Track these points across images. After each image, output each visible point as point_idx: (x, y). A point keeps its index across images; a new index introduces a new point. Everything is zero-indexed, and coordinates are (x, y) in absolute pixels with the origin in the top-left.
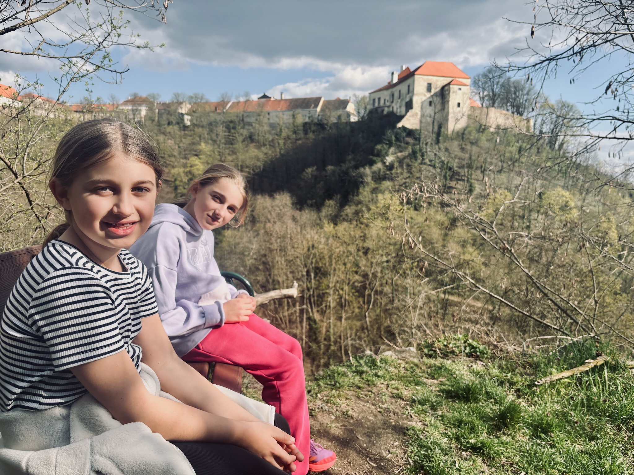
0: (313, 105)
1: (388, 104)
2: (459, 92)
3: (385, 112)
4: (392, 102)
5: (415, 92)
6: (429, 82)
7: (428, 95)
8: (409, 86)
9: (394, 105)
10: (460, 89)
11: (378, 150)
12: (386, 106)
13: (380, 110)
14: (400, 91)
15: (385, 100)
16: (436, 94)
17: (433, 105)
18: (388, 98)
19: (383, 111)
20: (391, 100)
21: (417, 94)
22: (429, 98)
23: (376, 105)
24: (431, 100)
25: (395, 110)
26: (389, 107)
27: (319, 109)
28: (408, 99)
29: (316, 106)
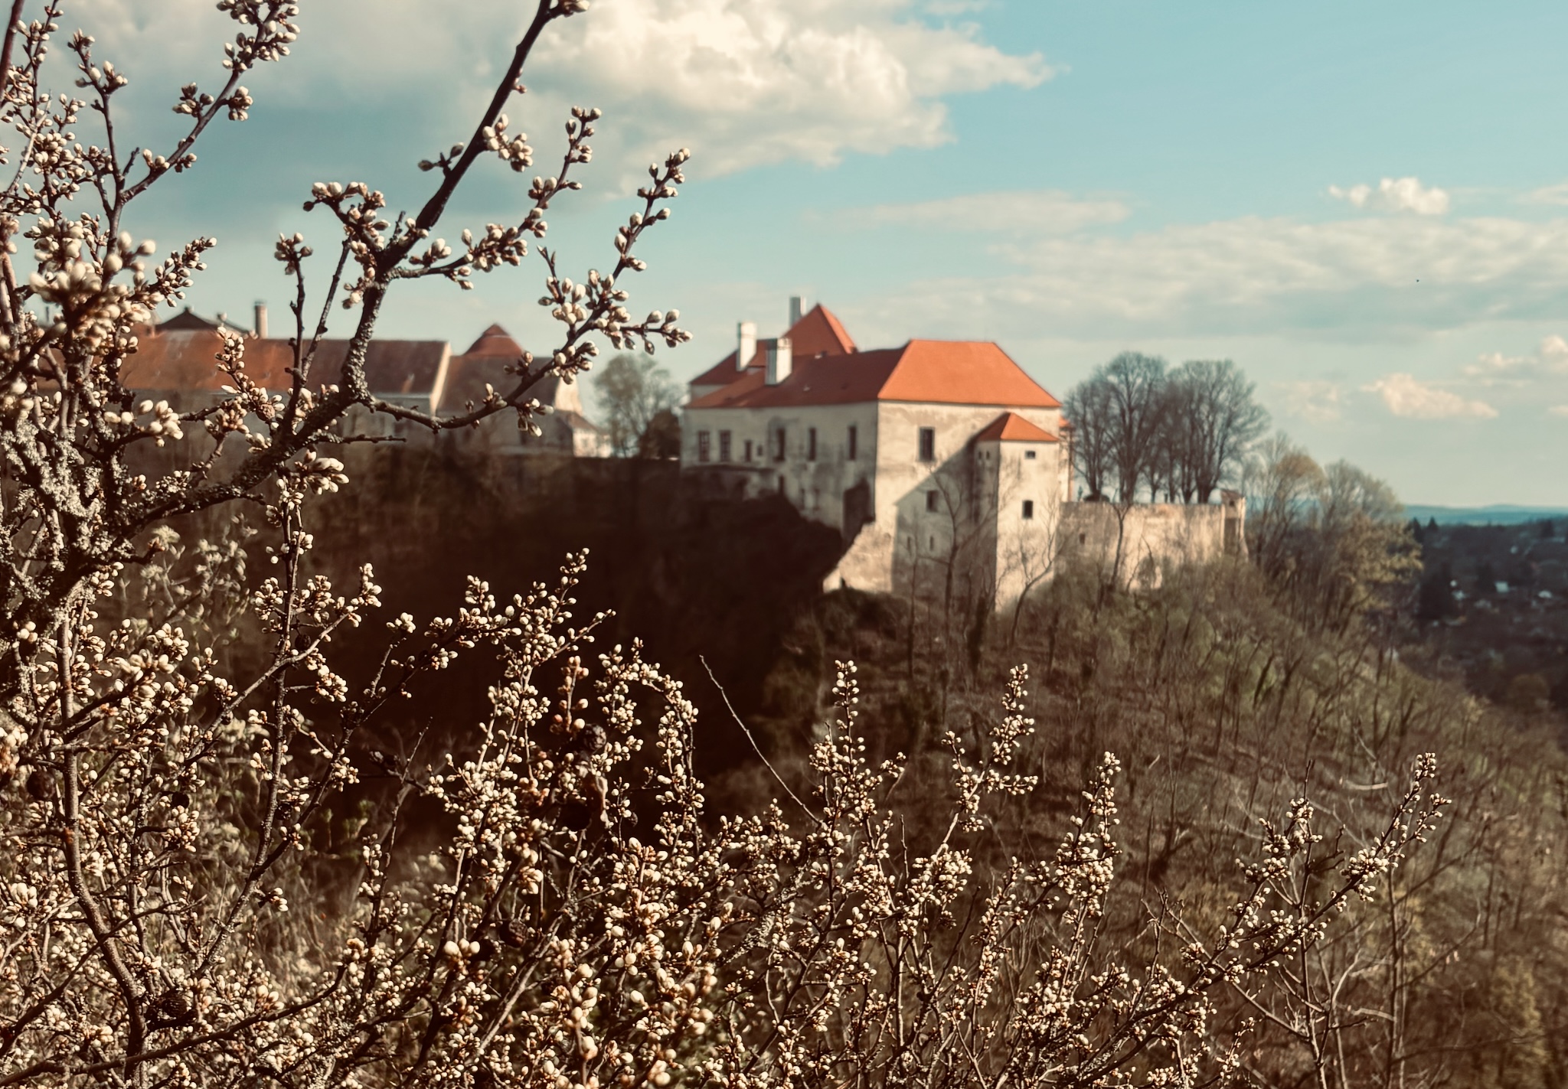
0: (411, 378)
1: (762, 461)
2: (1029, 465)
3: (752, 491)
4: (780, 458)
5: (881, 462)
6: (927, 425)
7: (924, 472)
8: (853, 431)
9: (785, 469)
10: (1031, 455)
11: (777, 691)
12: (753, 470)
13: (728, 479)
14: (813, 432)
15: (748, 445)
16: (947, 468)
17: (942, 505)
18: (759, 440)
19: (742, 483)
20: (776, 451)
21: (887, 470)
22: (928, 480)
23: (715, 455)
24: (933, 487)
25: (792, 491)
26: (765, 472)
27: (436, 396)
28: (849, 482)
29: (425, 383)
